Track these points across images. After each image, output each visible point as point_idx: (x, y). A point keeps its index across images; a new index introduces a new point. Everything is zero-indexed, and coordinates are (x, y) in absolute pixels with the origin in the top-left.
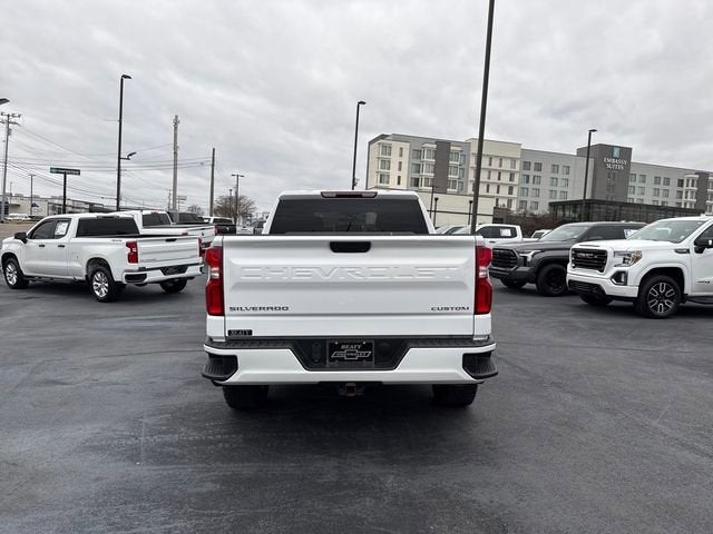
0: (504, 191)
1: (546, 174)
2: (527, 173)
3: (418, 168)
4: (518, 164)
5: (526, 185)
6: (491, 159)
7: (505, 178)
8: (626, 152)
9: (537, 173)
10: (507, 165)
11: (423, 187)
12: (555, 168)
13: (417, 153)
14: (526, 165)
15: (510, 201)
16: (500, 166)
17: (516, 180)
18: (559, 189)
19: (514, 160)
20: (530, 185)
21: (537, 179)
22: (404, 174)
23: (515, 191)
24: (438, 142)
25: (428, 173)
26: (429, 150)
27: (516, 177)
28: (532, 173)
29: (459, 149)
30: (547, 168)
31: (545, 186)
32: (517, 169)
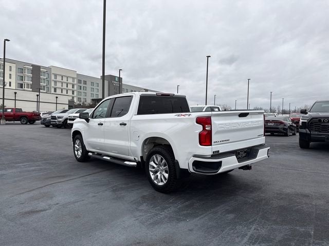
0: (70, 93)
1: (89, 86)
2: (80, 85)
3: (22, 78)
4: (76, 80)
5: (80, 91)
6: (62, 77)
7: (70, 87)
8: (120, 79)
9: (85, 85)
10: (70, 81)
11: (26, 89)
12: (92, 84)
13: (21, 70)
14: (80, 81)
15: (73, 97)
16: (67, 81)
17: (75, 88)
18: (95, 93)
19: (73, 78)
20: (82, 91)
21: (85, 88)
22: (13, 81)
23: (75, 93)
24: (33, 66)
25: (28, 81)
26: (28, 69)
27: (75, 87)
28: (82, 85)
29: (46, 70)
30: (89, 83)
31: (89, 91)
32: (75, 82)
